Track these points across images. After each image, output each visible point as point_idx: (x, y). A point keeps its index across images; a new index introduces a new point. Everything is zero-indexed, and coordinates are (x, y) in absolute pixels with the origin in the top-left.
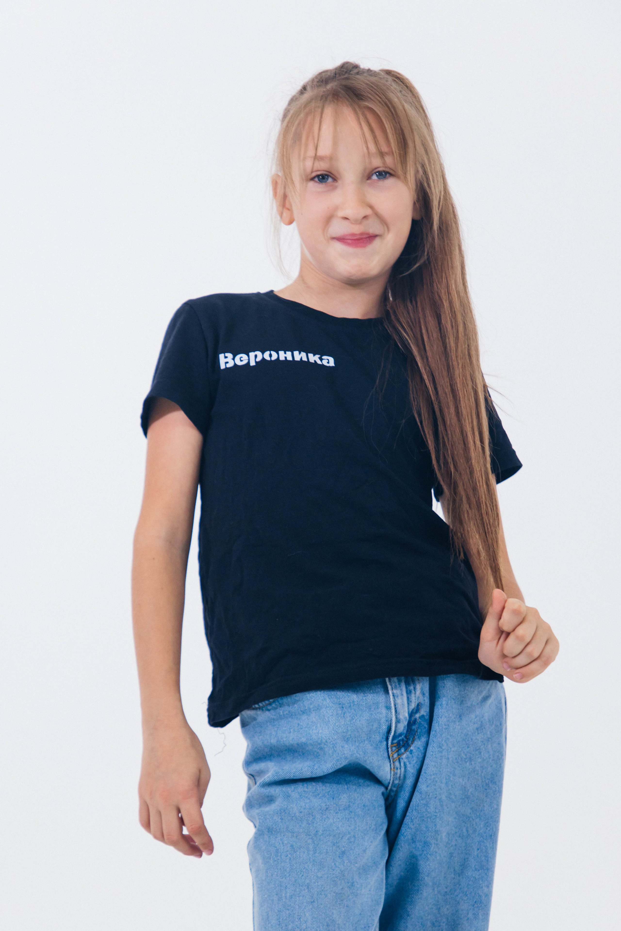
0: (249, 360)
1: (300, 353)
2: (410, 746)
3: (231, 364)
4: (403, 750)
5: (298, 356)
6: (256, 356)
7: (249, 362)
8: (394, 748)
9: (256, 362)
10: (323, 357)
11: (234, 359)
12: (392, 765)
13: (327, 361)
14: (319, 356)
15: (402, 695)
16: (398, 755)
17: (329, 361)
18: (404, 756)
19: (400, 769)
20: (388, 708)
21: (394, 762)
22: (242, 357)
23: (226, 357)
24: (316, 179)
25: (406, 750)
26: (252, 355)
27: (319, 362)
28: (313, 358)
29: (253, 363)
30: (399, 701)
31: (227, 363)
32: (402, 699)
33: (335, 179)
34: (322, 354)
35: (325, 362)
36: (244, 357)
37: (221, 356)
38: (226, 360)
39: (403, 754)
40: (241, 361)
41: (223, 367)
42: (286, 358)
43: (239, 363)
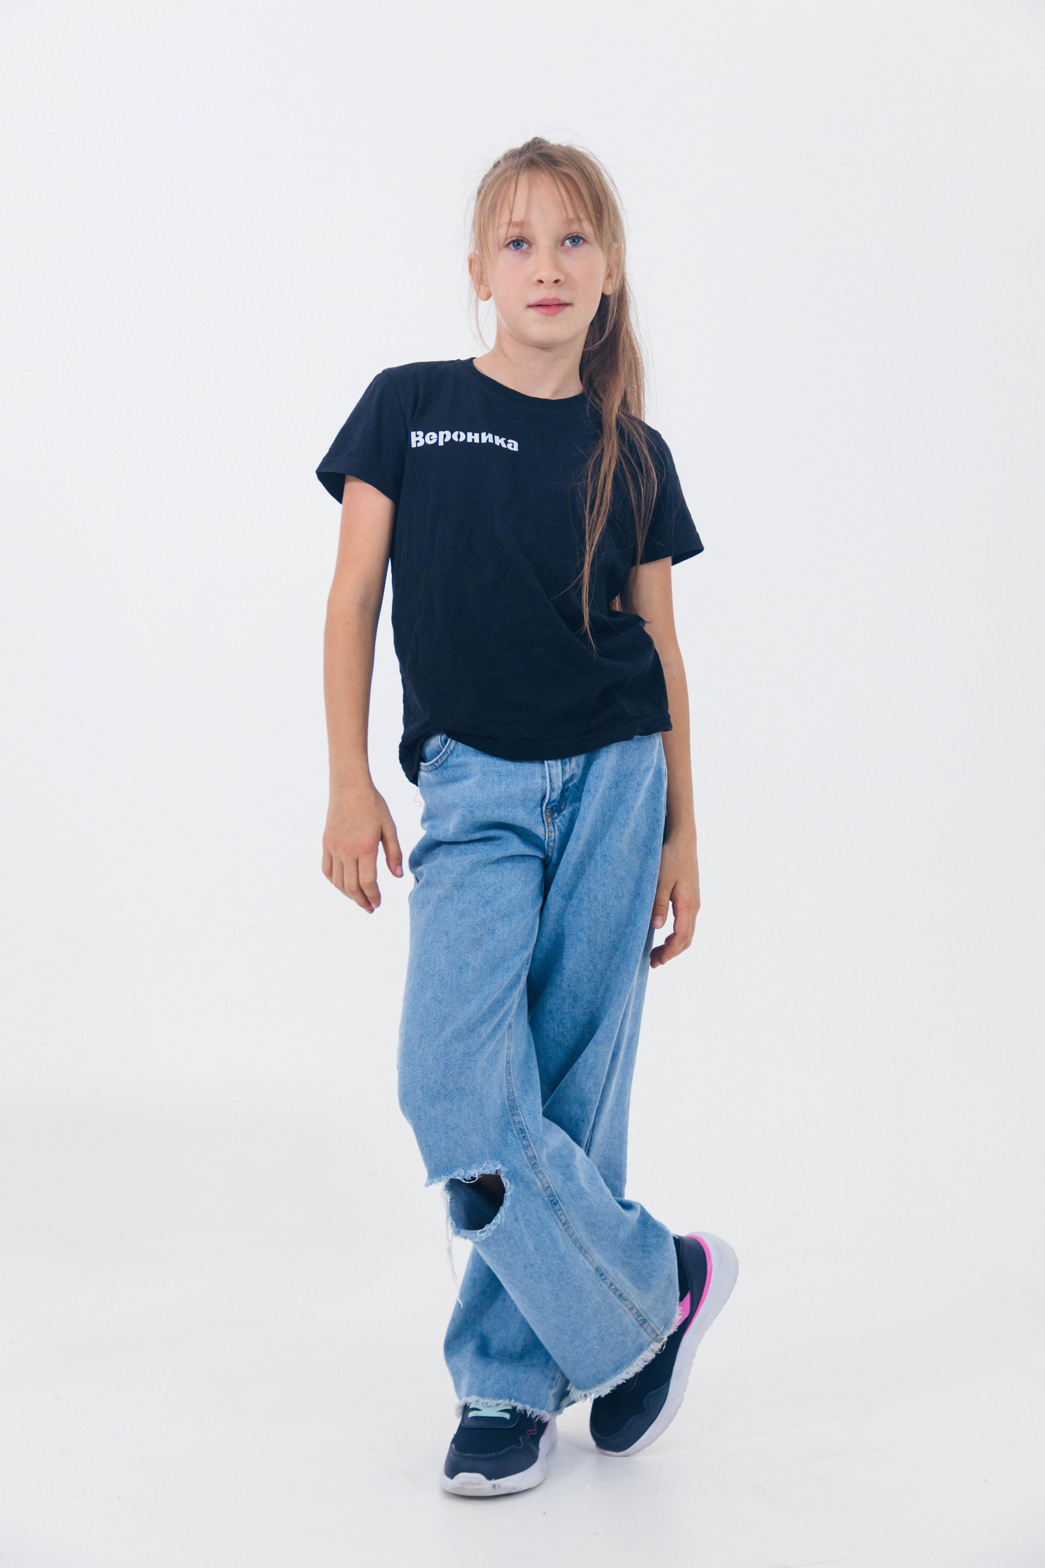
0: (438, 438)
1: (487, 435)
2: (562, 811)
3: (420, 444)
4: (556, 815)
5: (486, 438)
6: (445, 436)
7: (437, 442)
8: (548, 814)
9: (444, 442)
10: (509, 441)
11: (424, 437)
12: (547, 829)
13: (512, 445)
14: (505, 439)
15: (557, 766)
16: (552, 819)
17: (513, 446)
18: (557, 820)
19: (555, 832)
20: (544, 778)
21: (548, 826)
22: (431, 436)
23: (417, 436)
24: (511, 246)
25: (559, 815)
26: (441, 433)
27: (504, 445)
28: (499, 441)
29: (441, 443)
30: (554, 771)
31: (418, 442)
32: (557, 769)
33: (530, 244)
34: (507, 436)
35: (509, 446)
36: (434, 435)
37: (413, 434)
38: (418, 439)
39: (556, 818)
40: (431, 440)
41: (414, 445)
42: (473, 440)
43: (429, 442)
